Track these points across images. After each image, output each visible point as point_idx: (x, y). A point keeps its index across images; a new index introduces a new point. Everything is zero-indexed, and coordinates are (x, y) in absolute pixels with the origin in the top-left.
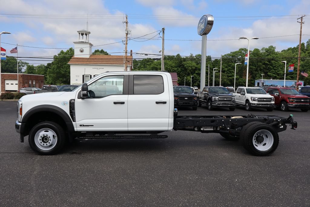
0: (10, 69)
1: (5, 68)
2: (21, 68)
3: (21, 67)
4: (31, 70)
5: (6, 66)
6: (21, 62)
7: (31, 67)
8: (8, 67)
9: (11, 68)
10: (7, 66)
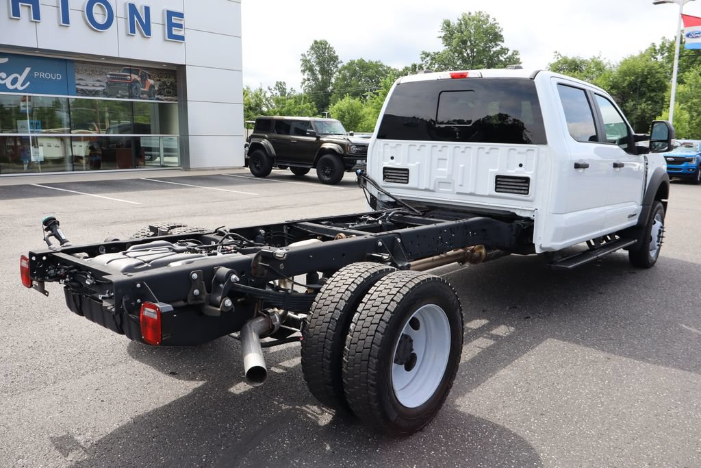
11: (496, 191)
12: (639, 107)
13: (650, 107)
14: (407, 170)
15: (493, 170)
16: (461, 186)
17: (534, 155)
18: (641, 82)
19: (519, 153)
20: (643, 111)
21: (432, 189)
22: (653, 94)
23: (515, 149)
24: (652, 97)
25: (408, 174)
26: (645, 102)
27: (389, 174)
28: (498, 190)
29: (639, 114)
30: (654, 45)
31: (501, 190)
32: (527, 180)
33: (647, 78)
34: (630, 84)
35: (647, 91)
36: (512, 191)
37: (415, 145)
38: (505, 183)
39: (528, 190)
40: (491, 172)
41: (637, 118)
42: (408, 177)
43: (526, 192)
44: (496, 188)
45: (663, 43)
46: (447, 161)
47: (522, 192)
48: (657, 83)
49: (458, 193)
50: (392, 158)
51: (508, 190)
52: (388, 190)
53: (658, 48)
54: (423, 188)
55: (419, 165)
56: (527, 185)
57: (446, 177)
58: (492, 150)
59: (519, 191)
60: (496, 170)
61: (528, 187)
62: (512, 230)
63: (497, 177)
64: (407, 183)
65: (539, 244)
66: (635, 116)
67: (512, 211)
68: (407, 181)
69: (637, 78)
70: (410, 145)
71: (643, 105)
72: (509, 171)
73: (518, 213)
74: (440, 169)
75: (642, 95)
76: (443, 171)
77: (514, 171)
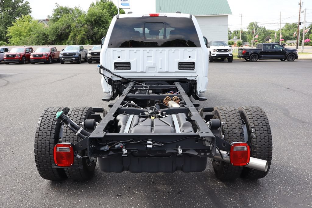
11: (179, 69)
12: (100, 31)
13: (104, 31)
14: (130, 63)
16: (161, 68)
17: (196, 52)
18: (99, 19)
19: (188, 52)
20: (102, 32)
21: (144, 71)
22: (104, 25)
23: (187, 50)
24: (104, 26)
25: (130, 65)
26: (102, 29)
27: (118, 66)
28: (180, 69)
29: (100, 34)
30: (93, 2)
31: (181, 69)
32: (193, 63)
33: (101, 18)
34: (95, 20)
35: (102, 24)
36: (187, 68)
37: (133, 50)
38: (183, 66)
39: (194, 68)
40: (176, 61)
41: (99, 36)
42: (130, 66)
43: (193, 68)
44: (179, 68)
45: (97, 2)
46: (153, 57)
47: (192, 69)
48: (105, 20)
49: (159, 72)
50: (119, 57)
51: (185, 69)
52: (118, 74)
53: (95, 4)
54: (140, 71)
55: (136, 60)
56: (193, 65)
57: (152, 65)
58: (176, 51)
59: (190, 69)
60: (179, 60)
61: (194, 66)
62: (187, 86)
63: (179, 63)
64: (130, 70)
65: (199, 90)
66: (98, 35)
67: (185, 78)
68: (130, 69)
69: (97, 17)
70: (130, 50)
71: (101, 30)
72: (185, 60)
73: (188, 78)
74: (148, 61)
75: (100, 25)
76: (150, 62)
77: (187, 60)
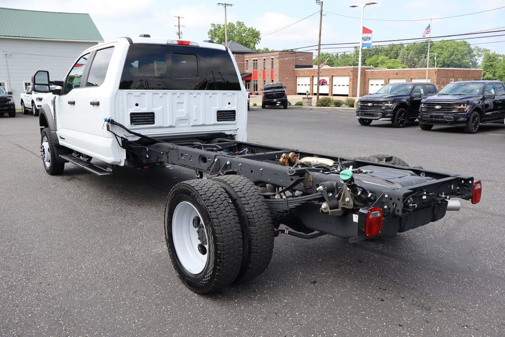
0: (456, 62)
1: (448, 60)
2: (476, 60)
3: (476, 57)
4: (490, 62)
5: (450, 57)
6: (476, 48)
7: (490, 57)
8: (454, 59)
9: (459, 60)
10: (453, 57)
11: (218, 121)
14: (153, 113)
15: (214, 108)
16: (195, 120)
17: (236, 96)
19: (228, 96)
21: (174, 125)
23: (226, 94)
25: (154, 116)
27: (136, 118)
31: (220, 120)
32: (233, 112)
36: (226, 119)
37: (158, 94)
38: (222, 115)
39: (235, 118)
40: (214, 109)
42: (154, 119)
44: (218, 119)
46: (185, 104)
47: (232, 119)
50: (137, 105)
51: (224, 119)
54: (168, 125)
55: (163, 109)
57: (184, 116)
58: (213, 95)
59: (230, 119)
60: (217, 107)
61: (235, 116)
63: (218, 111)
64: (154, 123)
67: (223, 132)
68: (153, 122)
70: (153, 94)
72: (224, 107)
74: (179, 110)
76: (182, 111)
77: (226, 107)
